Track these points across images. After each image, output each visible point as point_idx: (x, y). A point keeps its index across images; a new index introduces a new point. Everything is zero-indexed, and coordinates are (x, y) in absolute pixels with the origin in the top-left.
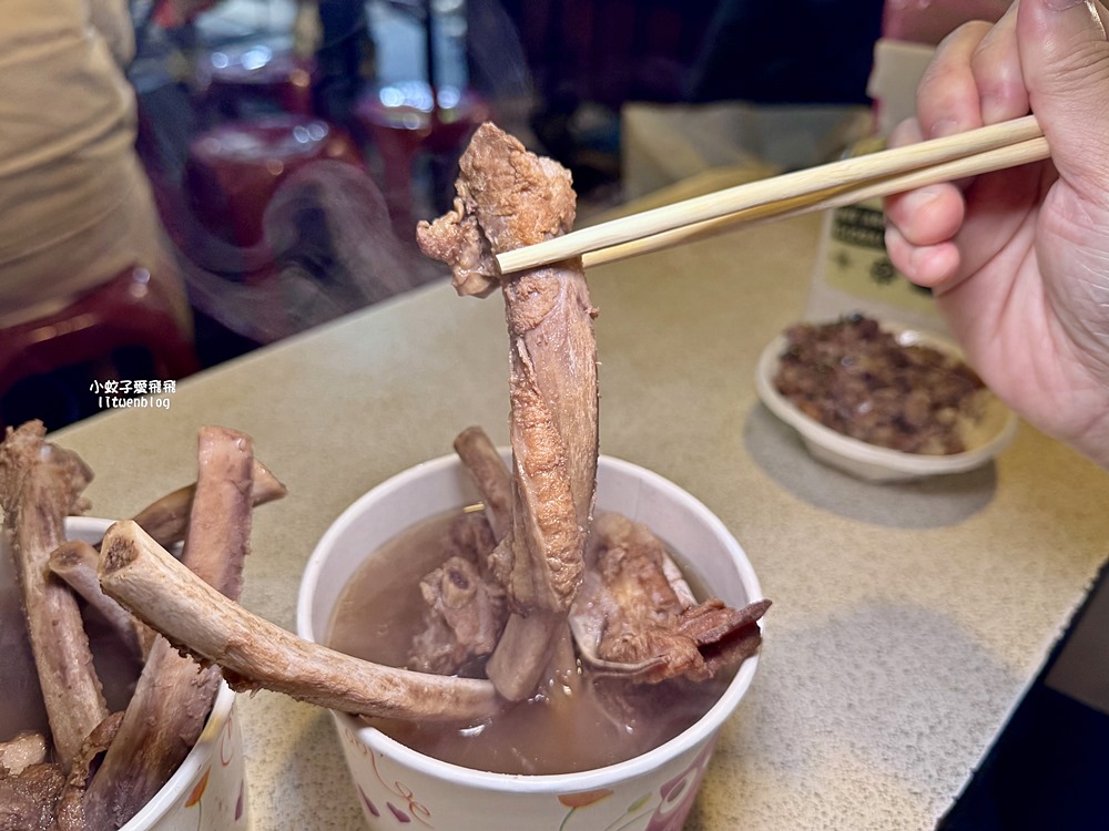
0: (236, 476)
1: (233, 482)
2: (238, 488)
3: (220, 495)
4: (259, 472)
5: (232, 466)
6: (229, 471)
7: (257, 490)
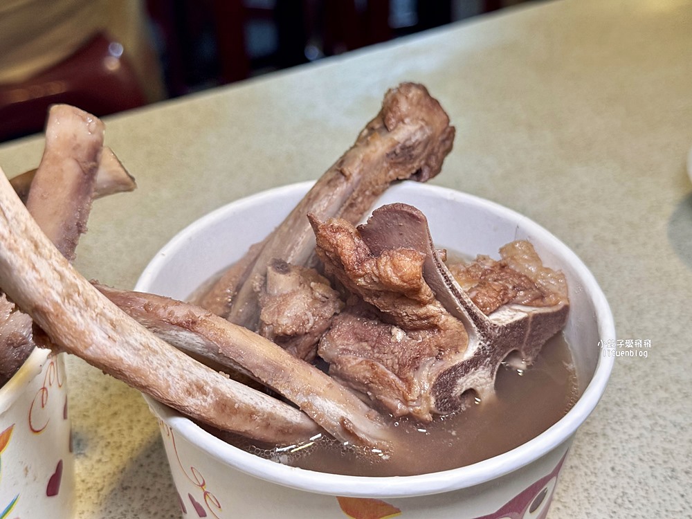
0: (82, 155)
1: (77, 160)
2: (81, 167)
3: (62, 170)
4: (107, 159)
5: (79, 145)
6: (74, 149)
7: (102, 176)
